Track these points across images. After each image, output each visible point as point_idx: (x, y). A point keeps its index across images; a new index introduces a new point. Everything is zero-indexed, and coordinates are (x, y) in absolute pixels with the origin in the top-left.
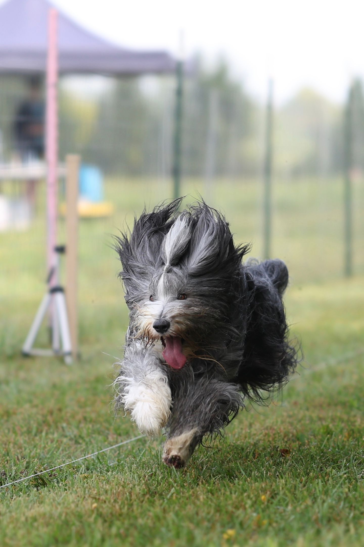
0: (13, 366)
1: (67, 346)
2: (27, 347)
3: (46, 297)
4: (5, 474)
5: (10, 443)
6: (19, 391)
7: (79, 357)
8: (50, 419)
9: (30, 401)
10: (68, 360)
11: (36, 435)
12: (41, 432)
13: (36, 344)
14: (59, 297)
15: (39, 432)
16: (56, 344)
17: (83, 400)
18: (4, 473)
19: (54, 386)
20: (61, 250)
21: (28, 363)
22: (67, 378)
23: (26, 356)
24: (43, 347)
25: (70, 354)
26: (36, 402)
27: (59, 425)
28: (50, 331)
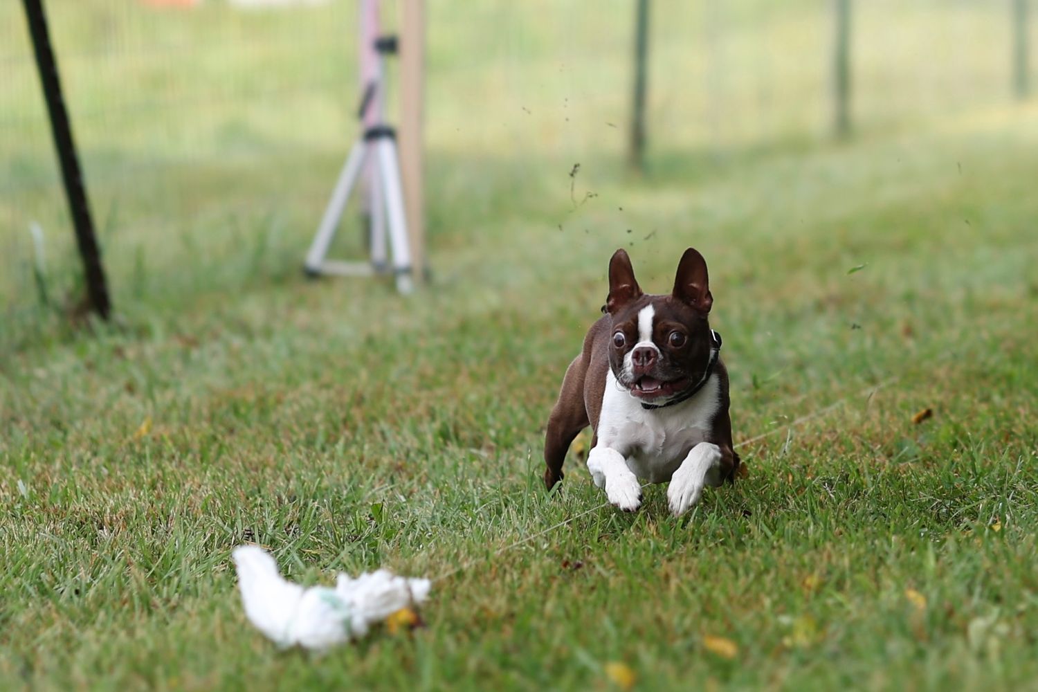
0: (282, 298)
1: (402, 255)
2: (315, 257)
3: (357, 149)
4: (250, 534)
5: (265, 466)
6: (293, 353)
7: (427, 277)
8: (356, 413)
9: (315, 376)
10: (405, 284)
11: (323, 450)
12: (336, 441)
13: (336, 249)
14: (385, 148)
15: (332, 440)
16: (378, 252)
17: (430, 371)
18: (249, 532)
19: (370, 341)
20: (387, 46)
21: (317, 290)
22: (398, 322)
23: (313, 275)
24: (349, 256)
25: (408, 271)
26: (326, 376)
27: (376, 427)
28: (366, 223)
